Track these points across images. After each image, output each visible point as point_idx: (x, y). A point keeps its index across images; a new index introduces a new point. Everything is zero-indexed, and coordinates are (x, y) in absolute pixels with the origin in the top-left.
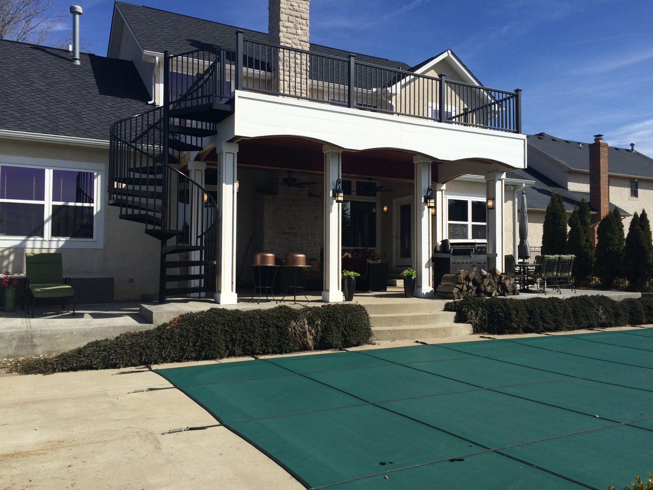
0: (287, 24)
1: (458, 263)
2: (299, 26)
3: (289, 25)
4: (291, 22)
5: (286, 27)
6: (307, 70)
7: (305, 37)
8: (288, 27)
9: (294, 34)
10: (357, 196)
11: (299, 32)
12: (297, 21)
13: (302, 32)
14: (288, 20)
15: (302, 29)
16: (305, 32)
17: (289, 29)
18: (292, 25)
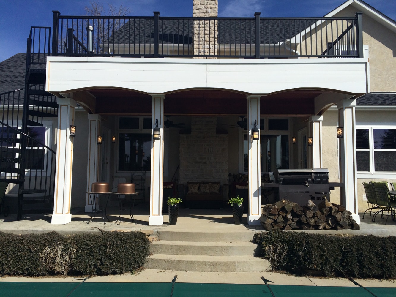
0: (199, 7)
1: (291, 193)
2: (209, 6)
3: (200, 7)
4: (202, 5)
5: (199, 9)
6: (215, 38)
7: (214, 14)
8: (200, 9)
9: (205, 13)
10: (270, 131)
11: (209, 10)
12: (208, 3)
13: (212, 10)
14: (200, 4)
15: (211, 8)
16: (214, 9)
17: (200, 10)
18: (203, 6)
